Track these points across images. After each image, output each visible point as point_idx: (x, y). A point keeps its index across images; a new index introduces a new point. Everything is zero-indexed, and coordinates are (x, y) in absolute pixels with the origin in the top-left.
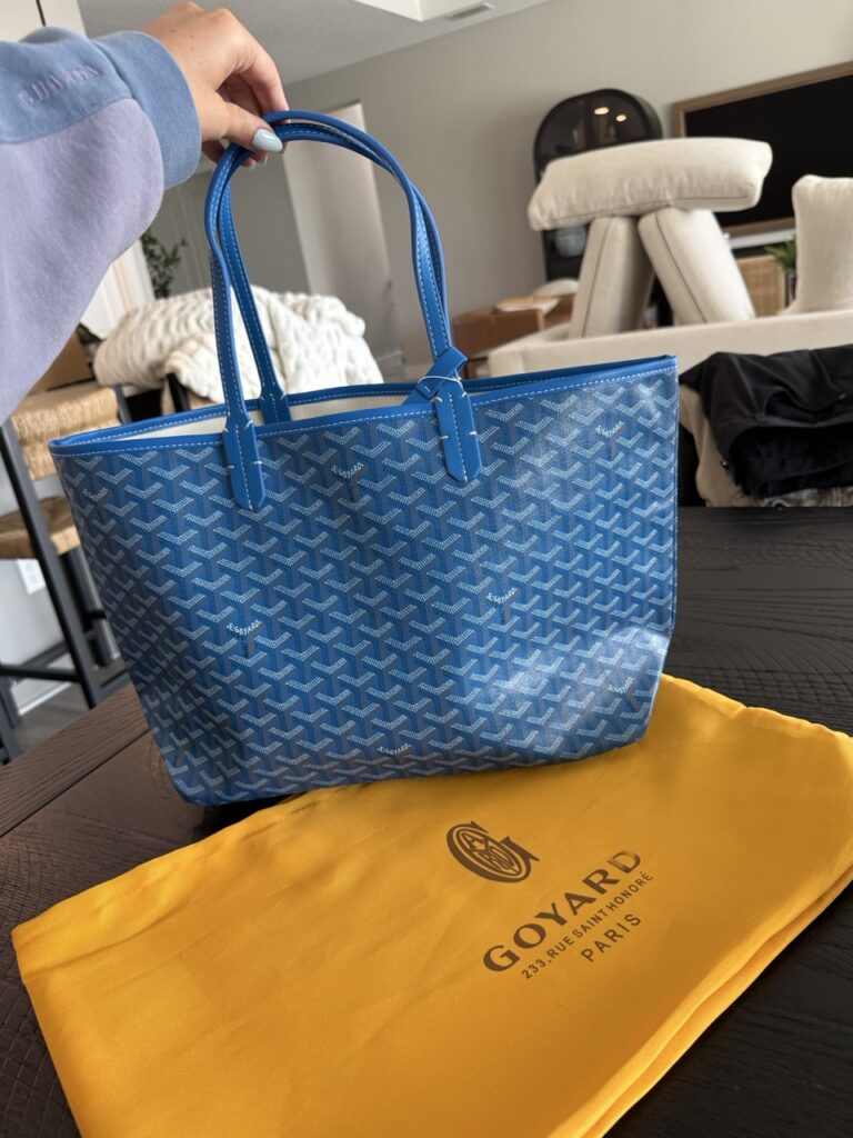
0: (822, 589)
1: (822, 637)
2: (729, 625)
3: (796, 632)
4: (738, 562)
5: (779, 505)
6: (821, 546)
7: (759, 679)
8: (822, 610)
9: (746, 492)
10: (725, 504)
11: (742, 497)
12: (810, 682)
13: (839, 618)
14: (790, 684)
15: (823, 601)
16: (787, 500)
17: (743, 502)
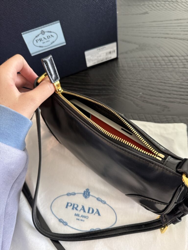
2: (153, 38)
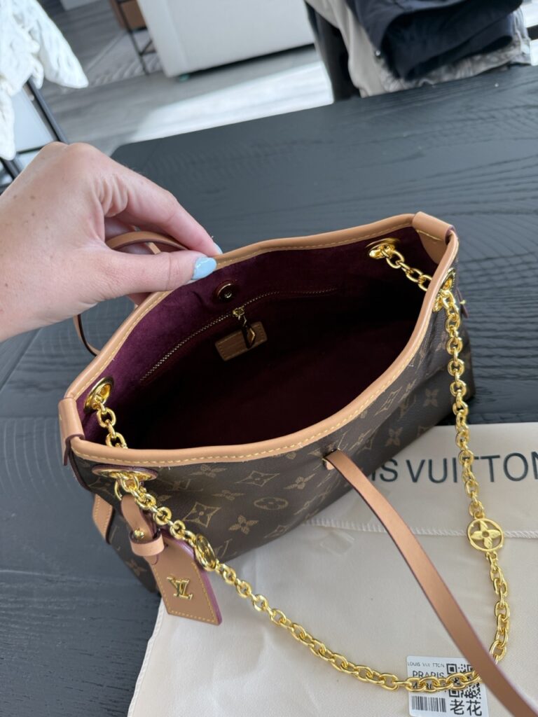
0: (499, 163)
1: (518, 213)
3: (494, 212)
4: (420, 148)
5: (425, 84)
6: (481, 118)
7: (484, 269)
8: (507, 185)
9: (397, 76)
10: (378, 91)
11: (393, 81)
12: (528, 263)
13: (524, 190)
14: (511, 269)
15: (503, 175)
16: (430, 78)
17: (393, 86)
